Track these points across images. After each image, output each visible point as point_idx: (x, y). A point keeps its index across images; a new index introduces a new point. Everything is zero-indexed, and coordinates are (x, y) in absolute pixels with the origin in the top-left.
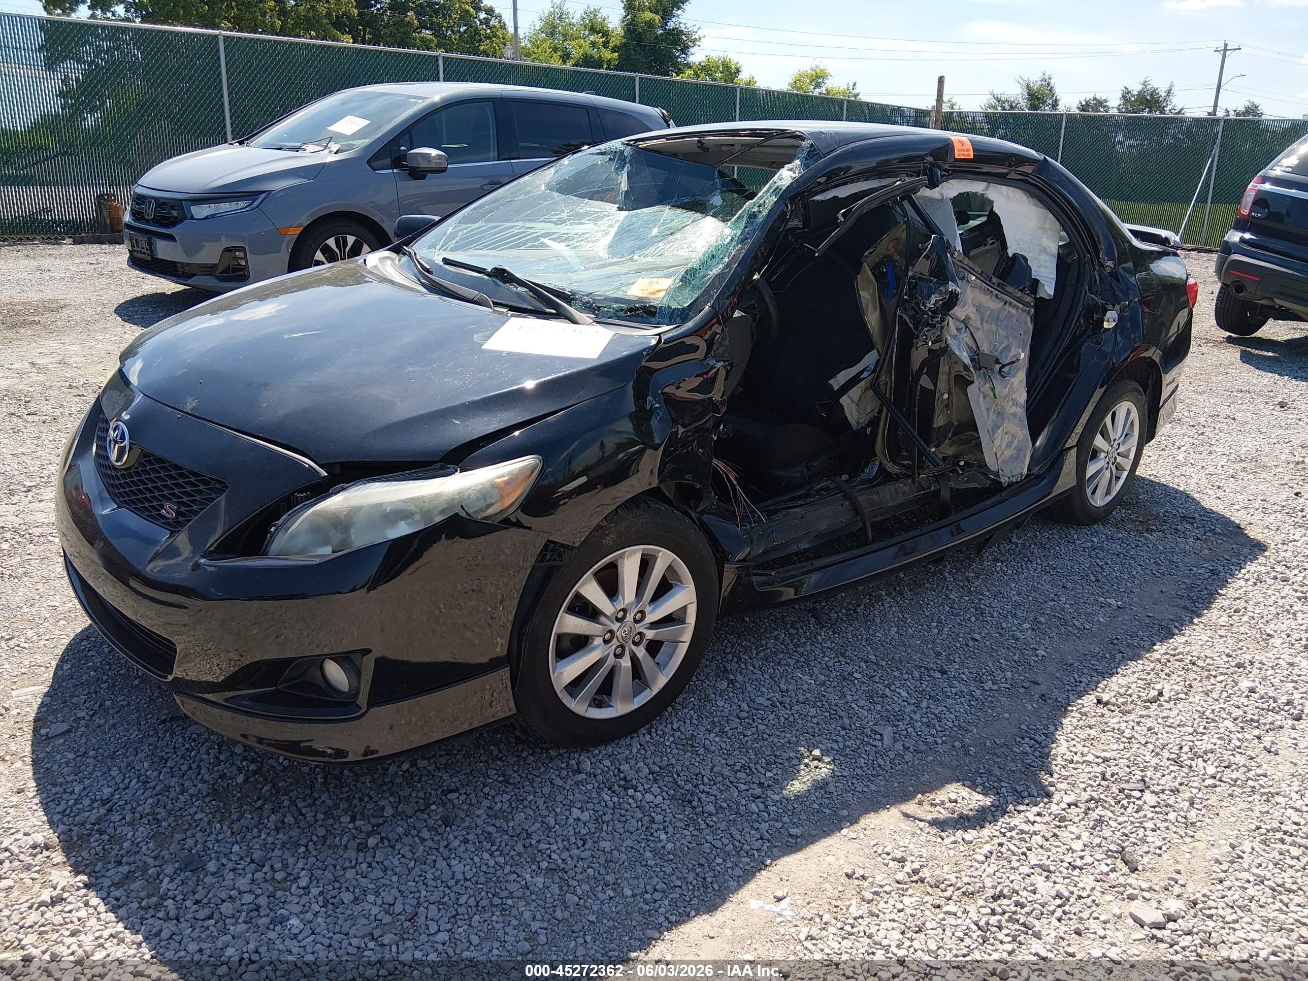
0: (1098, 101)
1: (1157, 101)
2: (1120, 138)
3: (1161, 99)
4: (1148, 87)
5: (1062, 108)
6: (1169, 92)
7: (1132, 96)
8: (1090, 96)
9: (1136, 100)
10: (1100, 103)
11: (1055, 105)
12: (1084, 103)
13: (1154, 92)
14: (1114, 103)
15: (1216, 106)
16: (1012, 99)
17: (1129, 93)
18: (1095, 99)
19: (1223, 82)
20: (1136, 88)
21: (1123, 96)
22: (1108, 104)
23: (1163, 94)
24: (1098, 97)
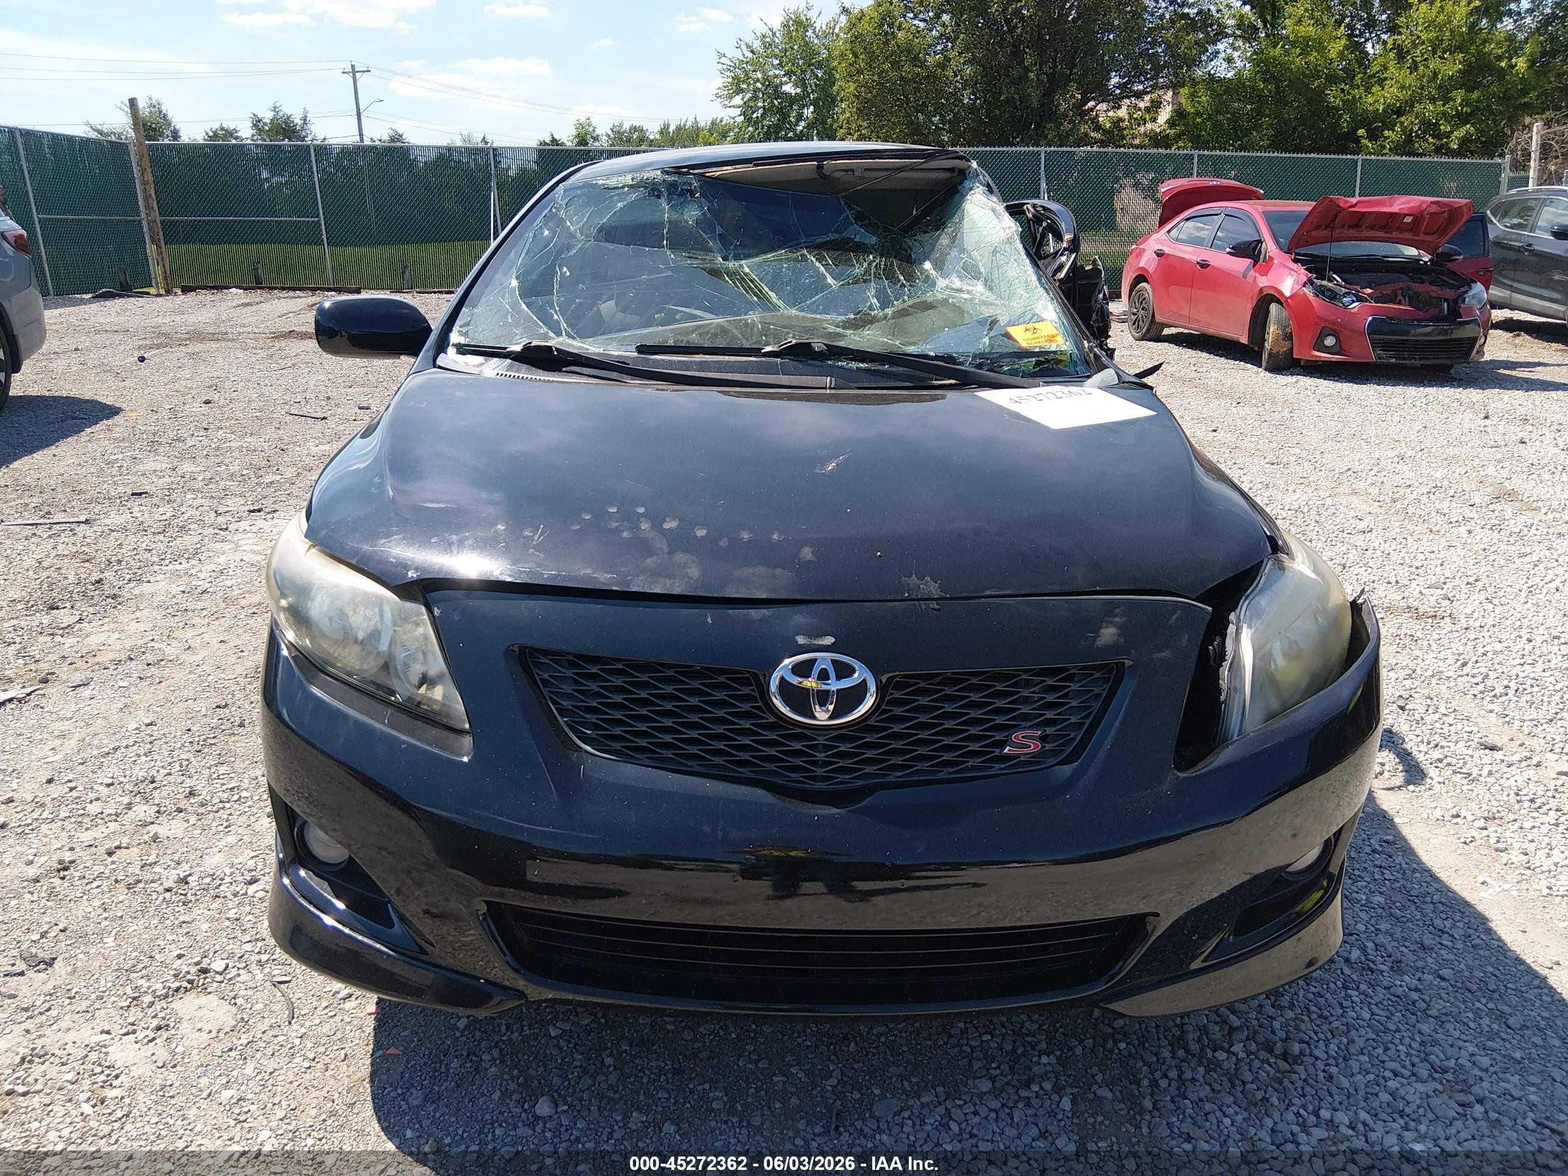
0: (226, 131)
1: (294, 131)
2: (265, 175)
3: (298, 128)
4: (281, 114)
5: (185, 139)
6: (305, 119)
7: (265, 124)
8: (216, 126)
9: (270, 130)
10: (230, 134)
11: (175, 135)
12: (211, 134)
13: (288, 120)
14: (246, 132)
15: (361, 135)
16: (119, 131)
17: (259, 121)
18: (222, 129)
19: (362, 108)
20: (267, 116)
21: (254, 125)
22: (239, 134)
23: (300, 123)
24: (225, 126)
